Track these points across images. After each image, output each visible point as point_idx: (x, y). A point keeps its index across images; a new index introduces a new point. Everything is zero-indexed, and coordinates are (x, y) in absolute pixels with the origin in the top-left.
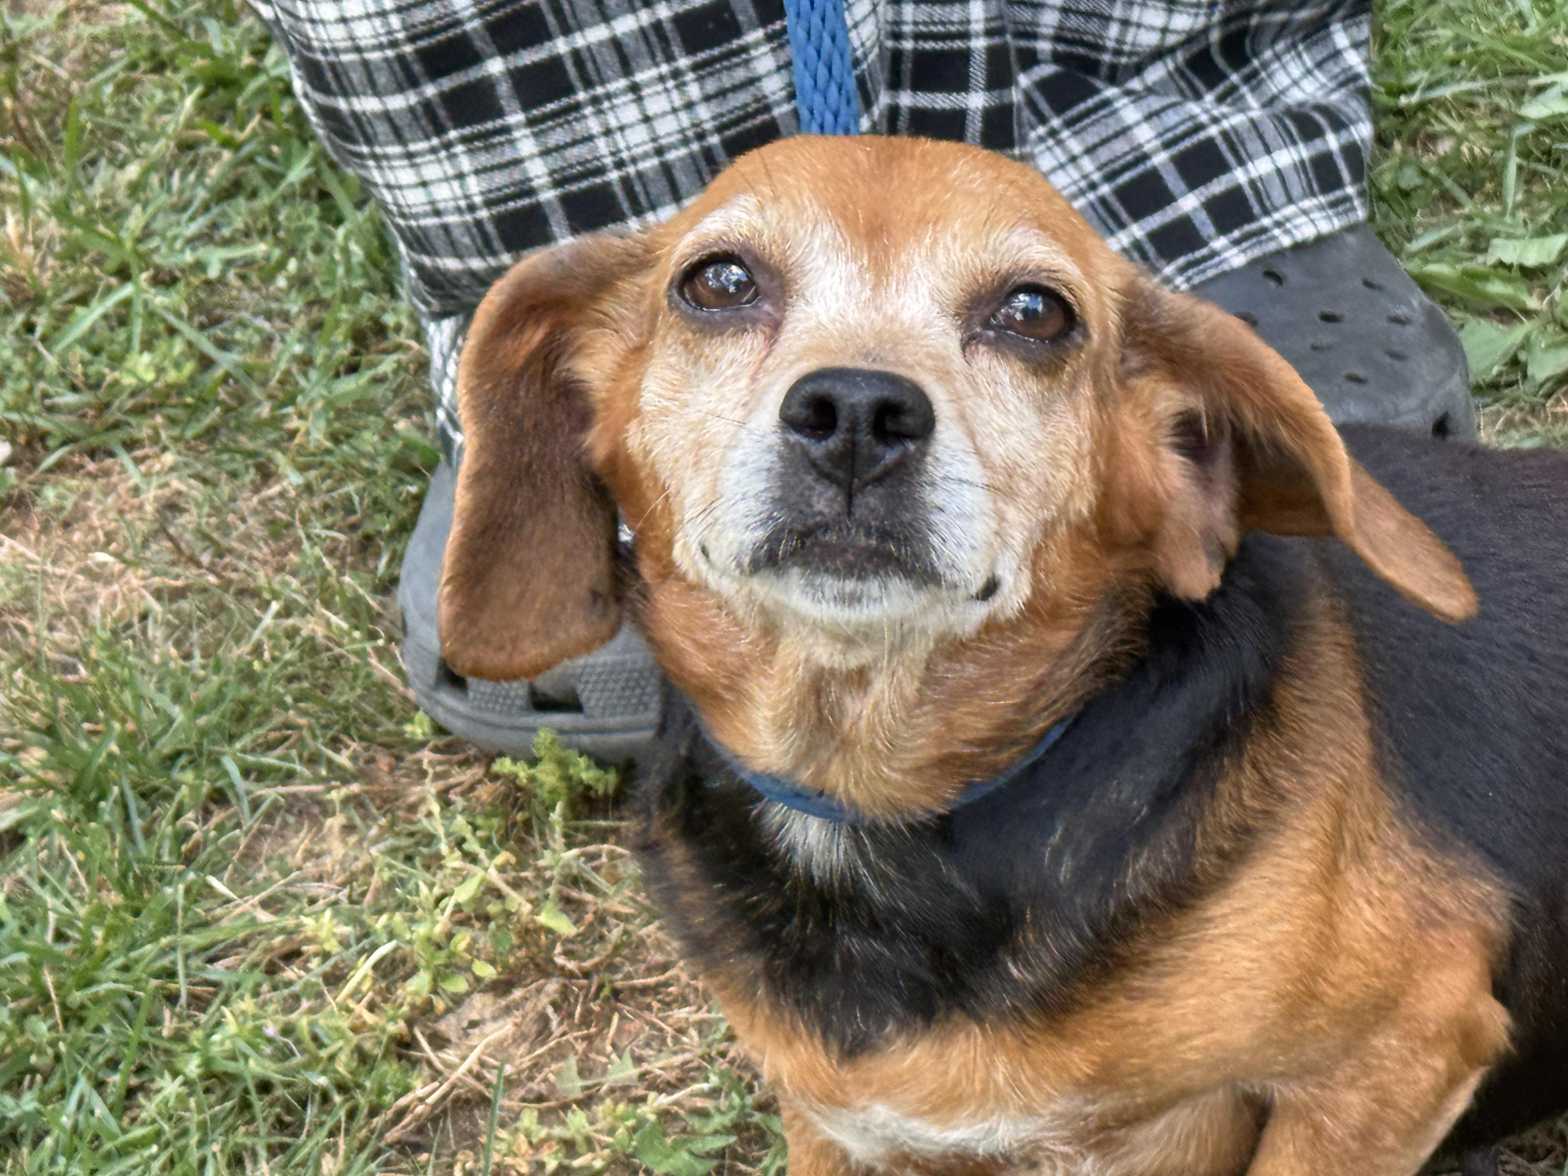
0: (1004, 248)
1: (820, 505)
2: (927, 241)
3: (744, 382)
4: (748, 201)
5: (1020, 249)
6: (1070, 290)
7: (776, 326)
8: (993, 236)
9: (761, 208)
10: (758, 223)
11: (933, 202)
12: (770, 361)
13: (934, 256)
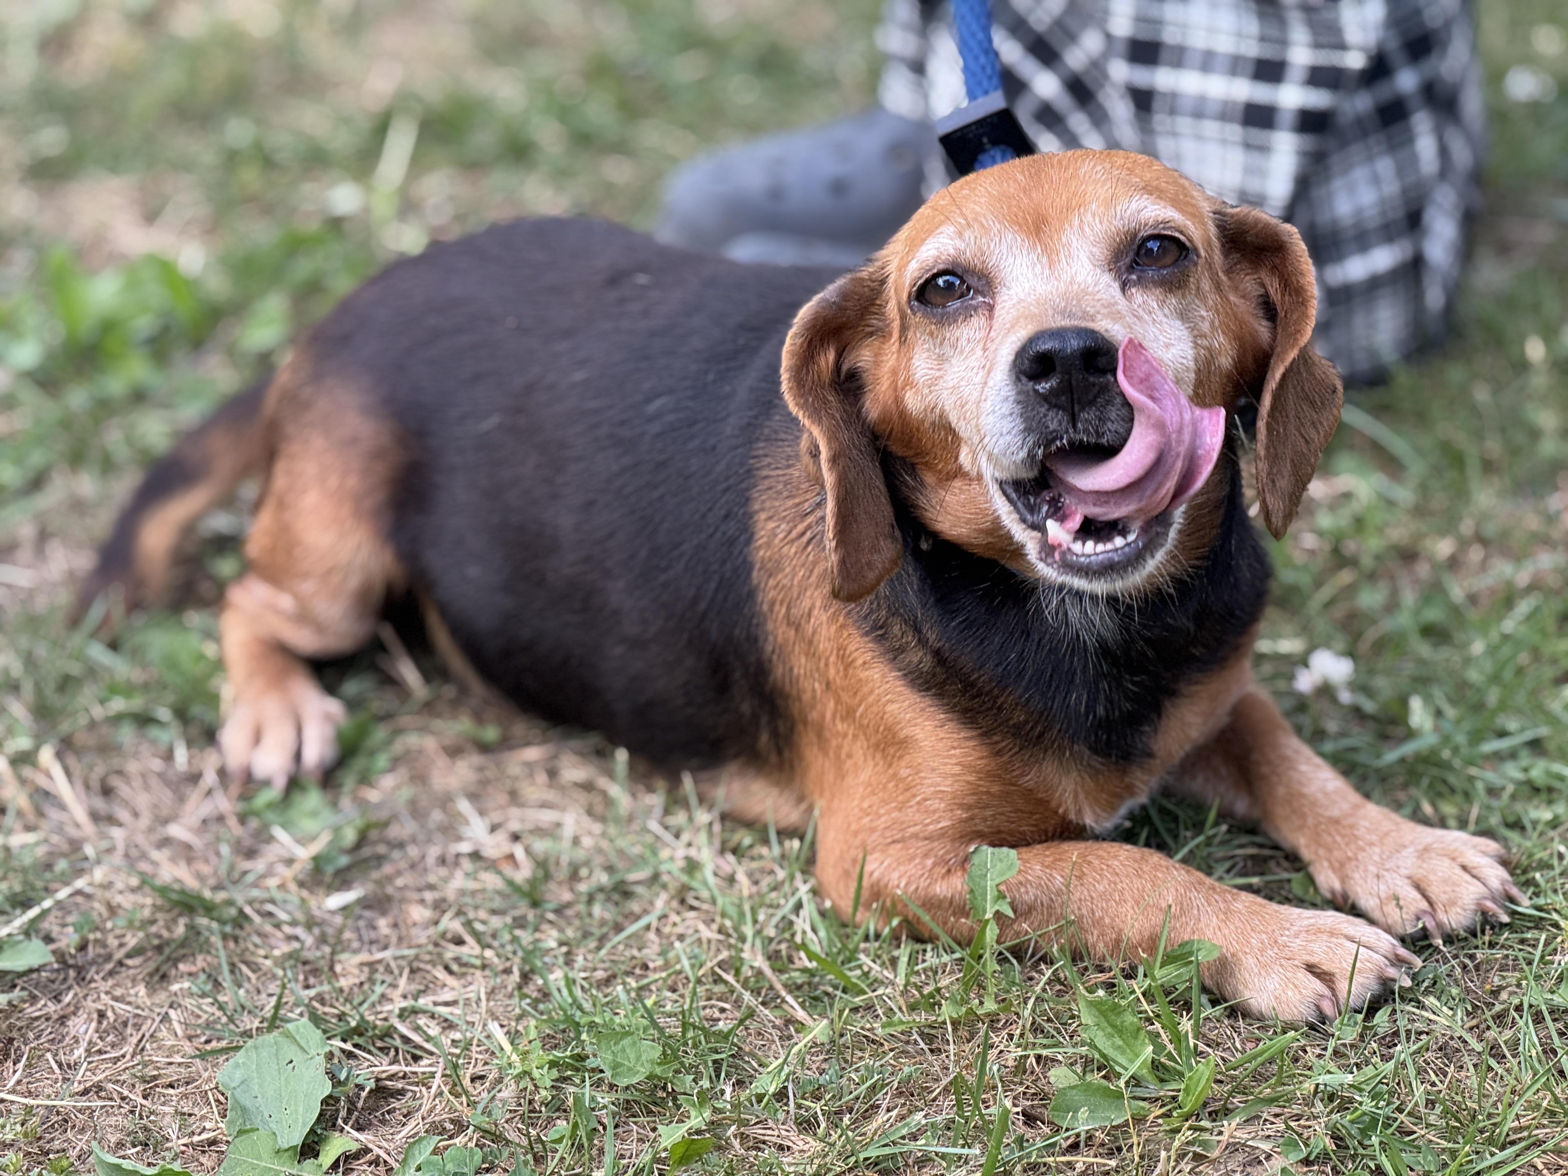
0: (1128, 212)
1: (1053, 426)
2: (1076, 223)
3: (979, 353)
4: (949, 230)
5: (1139, 212)
6: (1181, 232)
7: (991, 308)
8: (1119, 208)
9: (960, 235)
10: (962, 246)
11: (1075, 194)
12: (992, 334)
13: (1083, 230)
